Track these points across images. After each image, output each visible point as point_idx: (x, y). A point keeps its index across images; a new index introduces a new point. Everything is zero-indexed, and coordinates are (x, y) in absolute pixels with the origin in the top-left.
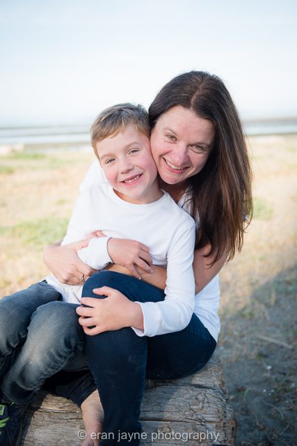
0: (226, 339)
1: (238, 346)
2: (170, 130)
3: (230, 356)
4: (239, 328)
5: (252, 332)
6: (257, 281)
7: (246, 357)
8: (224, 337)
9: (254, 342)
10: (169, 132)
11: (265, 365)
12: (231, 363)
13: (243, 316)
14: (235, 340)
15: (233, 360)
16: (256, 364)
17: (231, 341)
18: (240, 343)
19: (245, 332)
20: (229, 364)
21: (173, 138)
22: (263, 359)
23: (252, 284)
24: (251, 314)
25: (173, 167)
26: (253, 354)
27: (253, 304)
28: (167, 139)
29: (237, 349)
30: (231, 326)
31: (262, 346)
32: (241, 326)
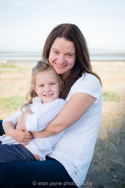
0: (95, 160)
1: (101, 164)
2: (55, 49)
3: (97, 169)
4: (102, 155)
5: (108, 158)
6: (111, 132)
7: (104, 170)
8: (94, 159)
9: (109, 163)
10: (55, 50)
11: (113, 174)
12: (97, 173)
13: (104, 149)
14: (100, 161)
15: (98, 171)
16: (109, 174)
17: (98, 161)
18: (102, 163)
19: (104, 157)
20: (96, 173)
21: (57, 52)
22: (113, 172)
23: (109, 133)
24: (108, 148)
25: (60, 66)
26: (108, 169)
27: (109, 143)
28: (55, 53)
29: (101, 166)
30: (98, 154)
31: (112, 165)
32: (103, 154)
